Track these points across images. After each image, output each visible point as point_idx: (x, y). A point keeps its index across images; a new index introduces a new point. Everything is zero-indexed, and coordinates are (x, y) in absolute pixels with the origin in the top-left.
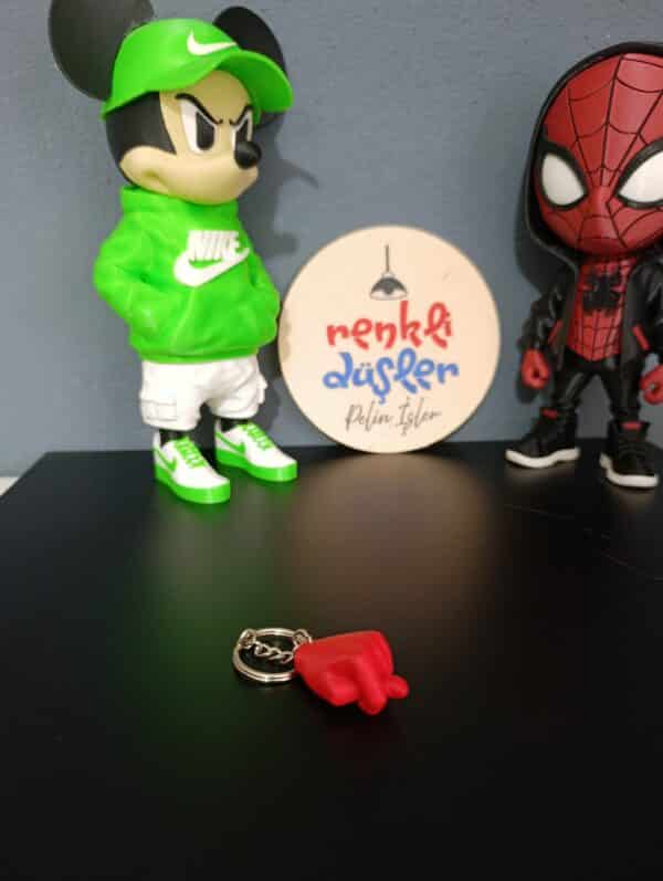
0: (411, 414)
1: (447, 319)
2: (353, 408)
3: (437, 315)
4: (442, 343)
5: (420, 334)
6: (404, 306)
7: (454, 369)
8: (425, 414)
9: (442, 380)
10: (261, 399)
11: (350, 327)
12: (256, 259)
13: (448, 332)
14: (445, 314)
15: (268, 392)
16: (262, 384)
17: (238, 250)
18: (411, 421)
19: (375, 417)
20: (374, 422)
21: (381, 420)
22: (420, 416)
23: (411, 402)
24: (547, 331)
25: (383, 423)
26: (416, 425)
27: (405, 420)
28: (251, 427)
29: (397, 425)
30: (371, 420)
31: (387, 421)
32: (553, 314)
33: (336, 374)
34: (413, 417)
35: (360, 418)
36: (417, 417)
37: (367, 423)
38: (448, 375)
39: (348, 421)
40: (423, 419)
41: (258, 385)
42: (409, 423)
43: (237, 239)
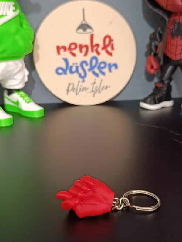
0: (97, 87)
1: (112, 43)
2: (69, 84)
3: (107, 41)
4: (110, 54)
5: (100, 50)
6: (92, 37)
7: (116, 66)
8: (103, 87)
9: (110, 70)
10: (26, 79)
11: (67, 46)
12: (23, 15)
13: (113, 48)
14: (111, 40)
15: (29, 76)
16: (27, 73)
17: (14, 11)
18: (97, 90)
19: (80, 89)
20: (80, 90)
21: (83, 90)
22: (101, 88)
23: (97, 81)
24: (156, 47)
25: (84, 91)
26: (100, 92)
27: (94, 90)
28: (22, 93)
29: (90, 92)
30: (78, 90)
31: (86, 90)
32: (159, 40)
33: (61, 68)
34: (97, 88)
35: (73, 89)
36: (99, 88)
37: (77, 91)
38: (113, 68)
39: (68, 90)
40: (102, 89)
41: (24, 73)
42: (96, 91)
43: (14, 6)
